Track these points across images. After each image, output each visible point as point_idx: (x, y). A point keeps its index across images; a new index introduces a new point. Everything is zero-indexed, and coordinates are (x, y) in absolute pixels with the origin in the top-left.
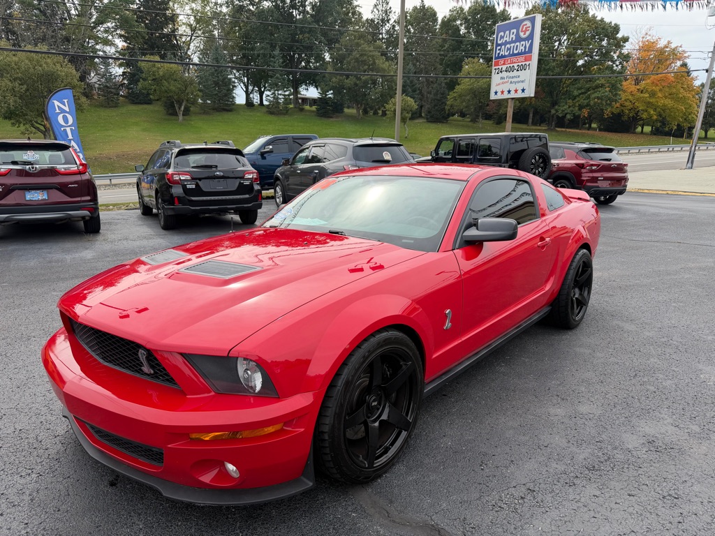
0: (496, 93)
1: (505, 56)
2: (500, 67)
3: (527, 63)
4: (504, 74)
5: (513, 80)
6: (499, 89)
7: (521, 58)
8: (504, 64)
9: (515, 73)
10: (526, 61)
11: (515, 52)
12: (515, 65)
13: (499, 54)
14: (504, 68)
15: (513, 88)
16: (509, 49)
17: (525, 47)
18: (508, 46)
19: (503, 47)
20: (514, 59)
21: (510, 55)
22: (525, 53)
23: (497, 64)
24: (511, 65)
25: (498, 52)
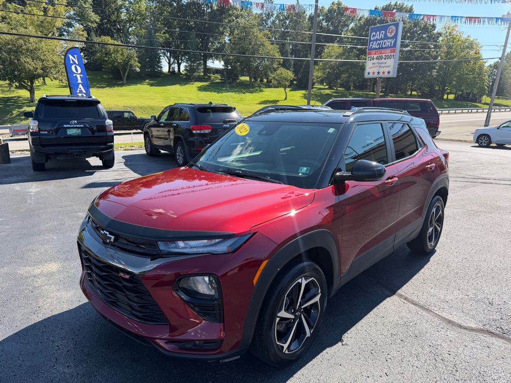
0: (369, 73)
1: (376, 49)
2: (372, 56)
3: (392, 54)
4: (375, 61)
5: (381, 65)
6: (371, 71)
7: (388, 51)
8: (375, 54)
9: (383, 61)
10: (391, 52)
11: (384, 46)
12: (384, 55)
13: (371, 47)
14: (375, 56)
15: (381, 70)
16: (378, 44)
17: (391, 43)
18: (379, 42)
19: (375, 42)
20: (383, 51)
21: (379, 48)
22: (391, 47)
23: (370, 54)
24: (381, 55)
25: (371, 45)
